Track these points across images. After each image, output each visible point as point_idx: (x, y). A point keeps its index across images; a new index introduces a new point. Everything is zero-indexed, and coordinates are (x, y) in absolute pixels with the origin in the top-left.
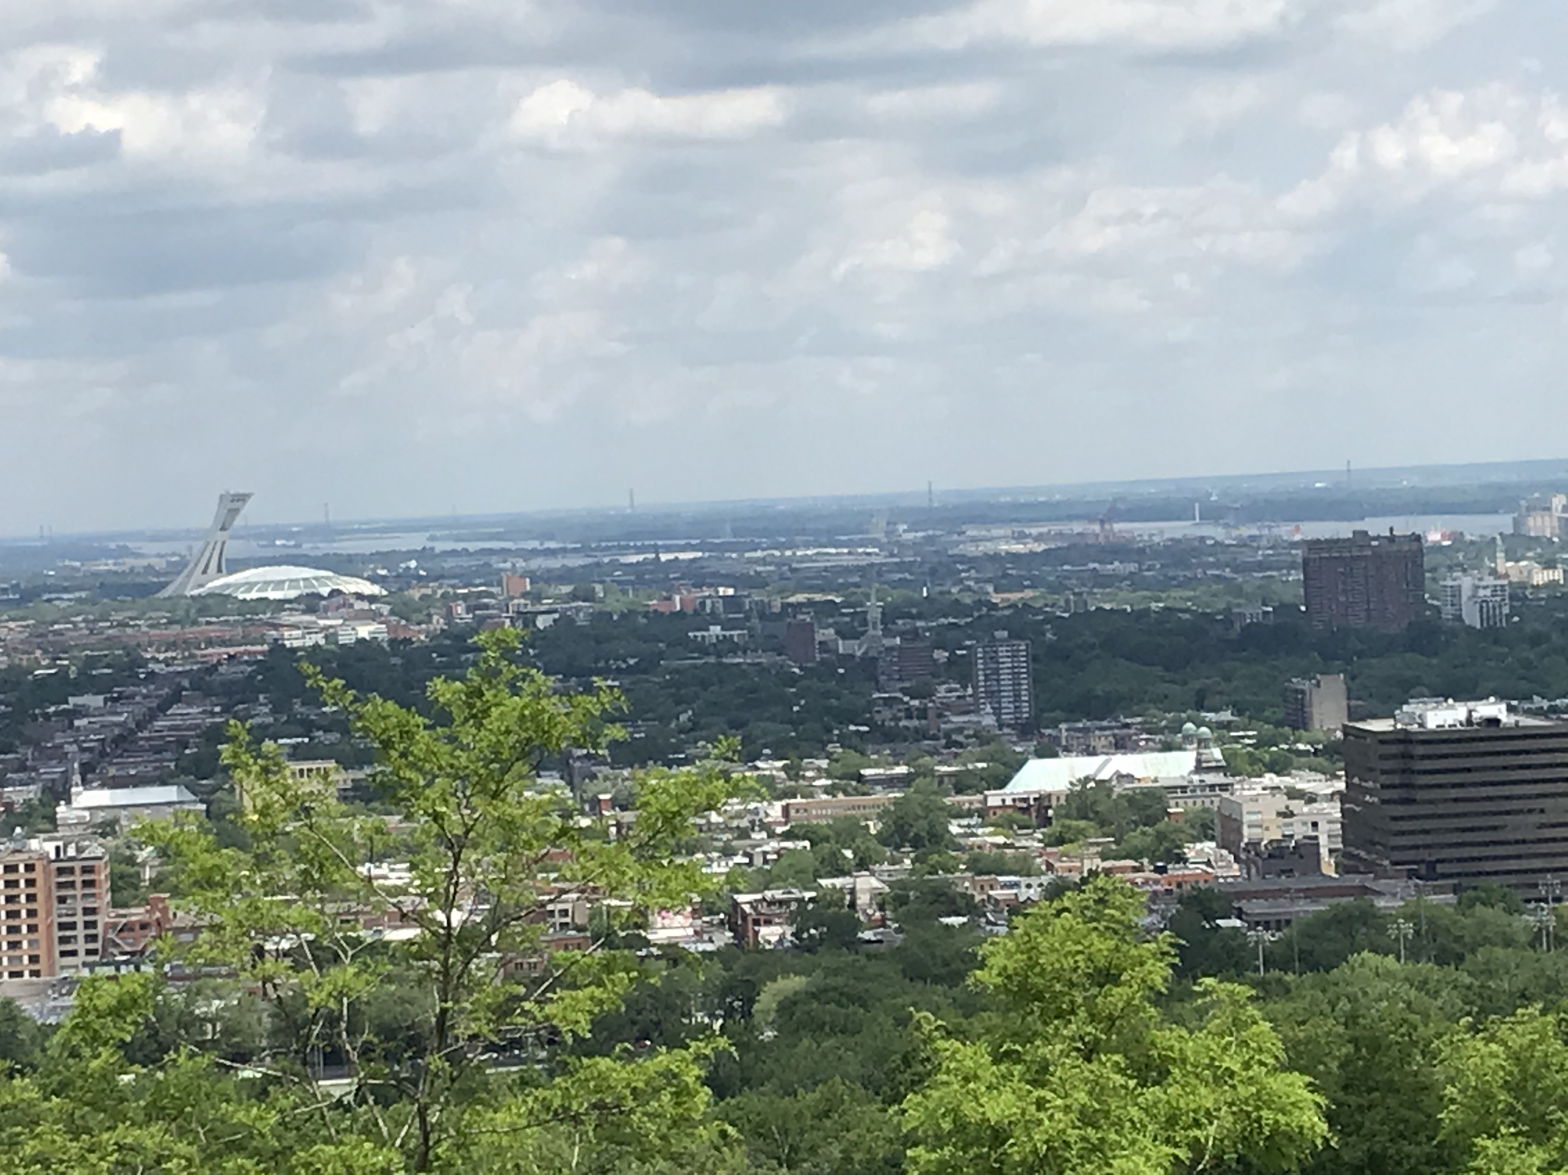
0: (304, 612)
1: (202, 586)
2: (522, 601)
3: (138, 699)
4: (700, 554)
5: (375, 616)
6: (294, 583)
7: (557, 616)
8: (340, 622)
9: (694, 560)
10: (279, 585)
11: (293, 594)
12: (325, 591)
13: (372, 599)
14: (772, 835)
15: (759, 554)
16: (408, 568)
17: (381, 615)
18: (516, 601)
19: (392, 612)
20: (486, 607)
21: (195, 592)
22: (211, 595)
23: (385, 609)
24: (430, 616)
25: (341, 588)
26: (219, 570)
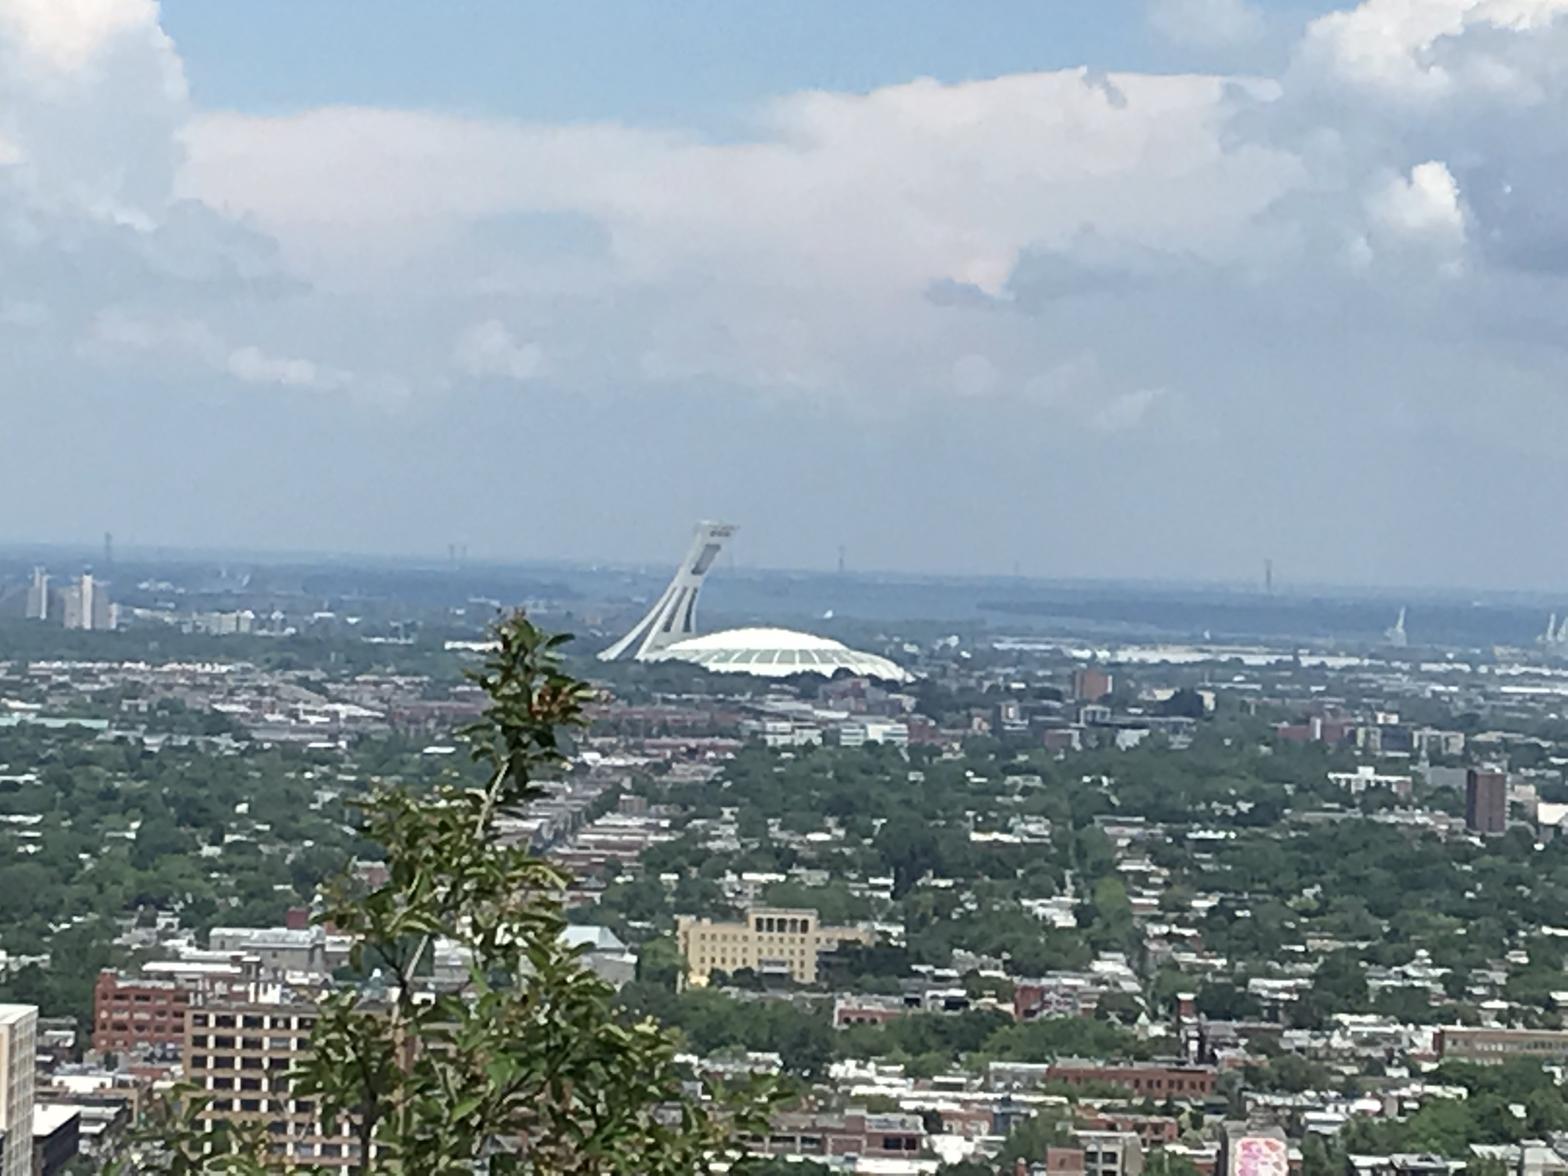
0: (797, 697)
1: (661, 648)
2: (1099, 708)
3: (560, 799)
4: (1354, 661)
5: (895, 711)
6: (787, 656)
7: (1145, 732)
8: (844, 715)
9: (1349, 669)
10: (766, 656)
11: (782, 670)
12: (828, 670)
13: (892, 685)
14: (1415, 1074)
15: (1443, 667)
16: (946, 646)
17: (903, 710)
18: (1090, 708)
19: (917, 709)
20: (1047, 711)
21: (653, 657)
22: (672, 661)
23: (908, 702)
24: (970, 717)
25: (853, 668)
26: (687, 628)
